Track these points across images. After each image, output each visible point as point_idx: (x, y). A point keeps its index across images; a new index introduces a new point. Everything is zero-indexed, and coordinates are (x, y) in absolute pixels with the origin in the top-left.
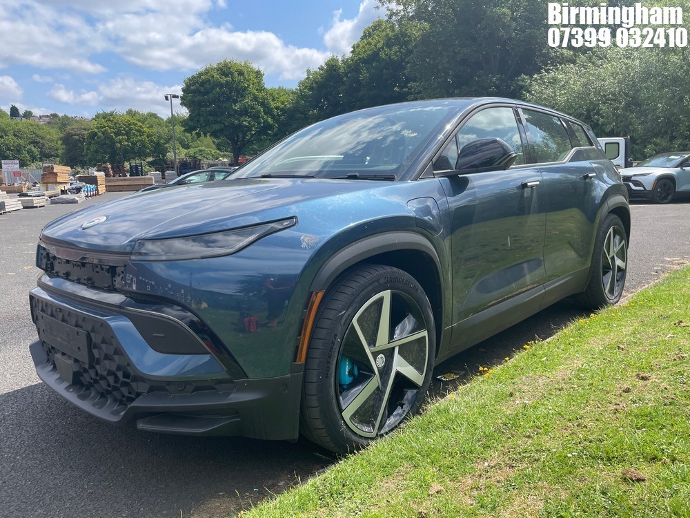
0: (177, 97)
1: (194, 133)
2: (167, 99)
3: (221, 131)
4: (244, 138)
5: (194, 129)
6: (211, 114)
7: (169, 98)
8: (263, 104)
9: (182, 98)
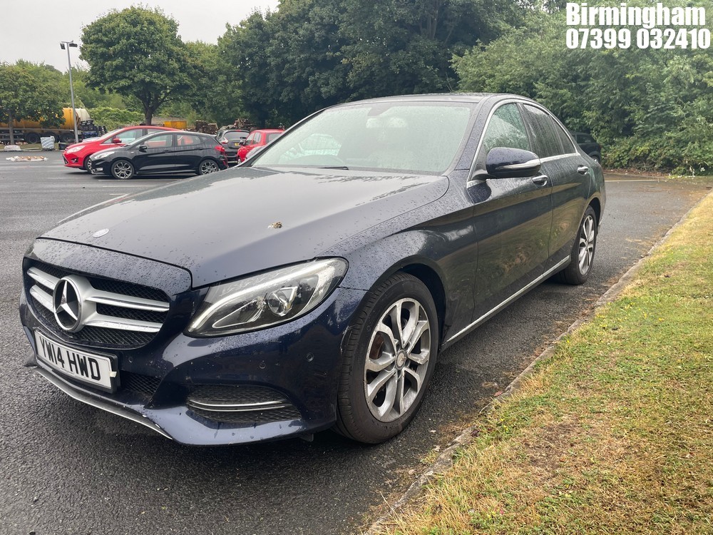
0: (75, 45)
1: (97, 89)
2: (63, 47)
3: (129, 87)
4: (157, 97)
5: (97, 84)
6: (117, 68)
7: (66, 47)
8: (178, 60)
9: (82, 49)
